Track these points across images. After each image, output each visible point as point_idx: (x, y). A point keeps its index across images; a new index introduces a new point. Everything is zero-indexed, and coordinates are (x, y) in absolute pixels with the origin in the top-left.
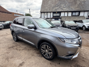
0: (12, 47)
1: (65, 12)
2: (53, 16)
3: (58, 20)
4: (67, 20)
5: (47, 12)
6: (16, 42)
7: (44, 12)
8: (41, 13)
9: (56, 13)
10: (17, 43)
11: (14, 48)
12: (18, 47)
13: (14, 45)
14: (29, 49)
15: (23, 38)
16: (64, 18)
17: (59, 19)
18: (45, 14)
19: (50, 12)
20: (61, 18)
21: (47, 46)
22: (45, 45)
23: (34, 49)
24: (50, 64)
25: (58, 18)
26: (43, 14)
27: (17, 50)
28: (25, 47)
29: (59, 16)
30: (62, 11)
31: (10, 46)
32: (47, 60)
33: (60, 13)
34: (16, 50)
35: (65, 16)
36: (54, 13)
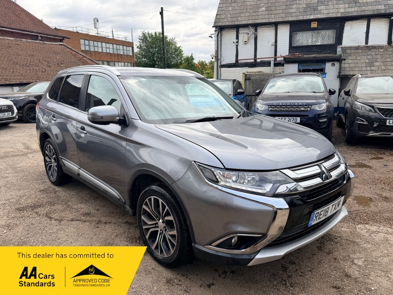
0: (34, 207)
1: (369, 18)
2: (291, 48)
5: (256, 26)
7: (237, 28)
8: (220, 29)
9: (314, 25)
11: (39, 210)
17: (328, 66)
18: (244, 34)
19: (276, 25)
21: (160, 200)
26: (229, 37)
27: (51, 218)
28: (87, 211)
31: (24, 202)
33: (337, 24)
34: (45, 220)
36: (297, 26)
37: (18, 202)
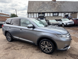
0: (9, 48)
1: (48, 13)
2: (39, 16)
3: (43, 19)
4: (50, 20)
5: (34, 13)
6: (11, 42)
7: (31, 13)
8: (28, 13)
9: (41, 13)
10: (13, 43)
11: (11, 48)
12: (15, 46)
13: (10, 45)
14: (27, 47)
15: (20, 37)
16: (48, 18)
18: (32, 14)
19: (36, 13)
20: (45, 18)
21: (47, 42)
22: (45, 42)
23: (32, 47)
24: (51, 57)
25: (43, 18)
26: (30, 14)
27: (16, 50)
28: (22, 46)
29: (44, 16)
30: (46, 12)
31: (7, 47)
32: (47, 55)
33: (44, 13)
34: (14, 50)
35: (48, 16)
36: (39, 13)
37: (4, 47)
